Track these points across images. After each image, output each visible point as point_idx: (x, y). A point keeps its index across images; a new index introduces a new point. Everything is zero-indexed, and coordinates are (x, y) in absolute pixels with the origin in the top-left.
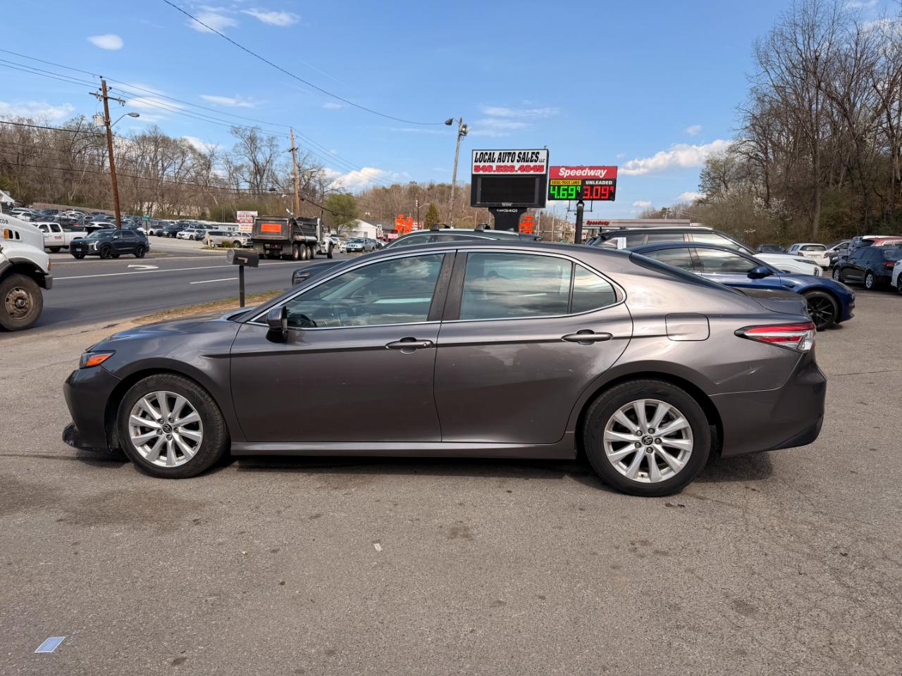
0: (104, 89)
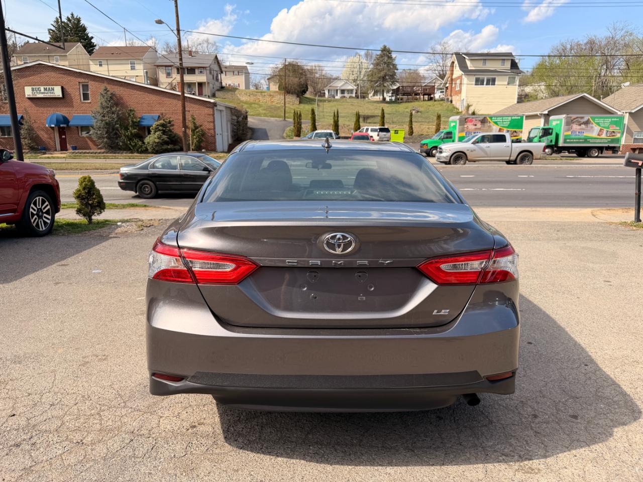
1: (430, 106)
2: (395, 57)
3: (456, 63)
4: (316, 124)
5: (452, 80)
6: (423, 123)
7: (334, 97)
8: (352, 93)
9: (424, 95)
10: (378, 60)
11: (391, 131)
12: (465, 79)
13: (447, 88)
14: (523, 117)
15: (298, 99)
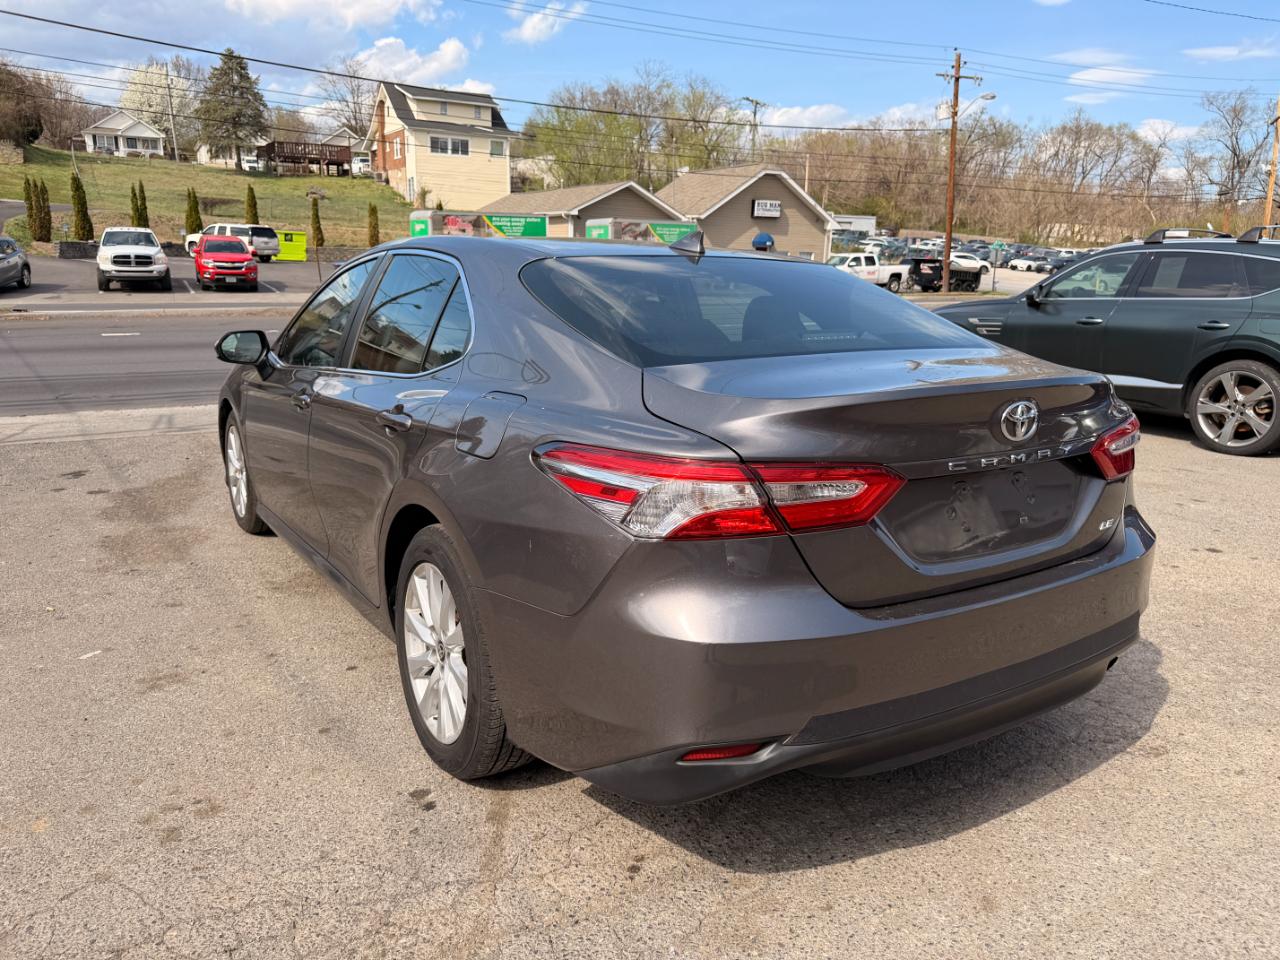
0: (958, 67)
1: (346, 187)
2: (257, 79)
3: (388, 103)
4: (89, 212)
5: (383, 136)
6: (339, 222)
7: (112, 153)
8: (155, 147)
9: (328, 165)
10: (218, 79)
11: (279, 236)
12: (410, 138)
13: (374, 152)
14: (544, 219)
15: (20, 151)
